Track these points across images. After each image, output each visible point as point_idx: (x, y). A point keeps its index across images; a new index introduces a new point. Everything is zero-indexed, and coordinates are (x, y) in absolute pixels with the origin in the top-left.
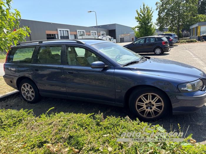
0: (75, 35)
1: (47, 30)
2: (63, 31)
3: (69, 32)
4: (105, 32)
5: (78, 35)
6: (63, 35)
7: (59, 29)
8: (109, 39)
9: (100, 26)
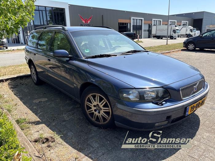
0: (149, 24)
1: (120, 19)
2: (137, 19)
3: (143, 21)
4: (188, 22)
5: (153, 24)
6: (136, 25)
7: (132, 18)
8: (191, 30)
9: (184, 14)
